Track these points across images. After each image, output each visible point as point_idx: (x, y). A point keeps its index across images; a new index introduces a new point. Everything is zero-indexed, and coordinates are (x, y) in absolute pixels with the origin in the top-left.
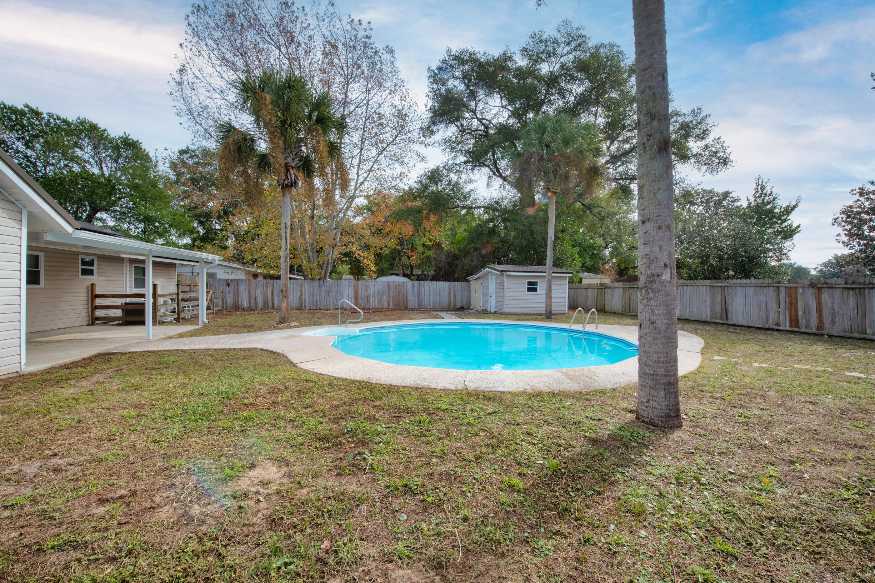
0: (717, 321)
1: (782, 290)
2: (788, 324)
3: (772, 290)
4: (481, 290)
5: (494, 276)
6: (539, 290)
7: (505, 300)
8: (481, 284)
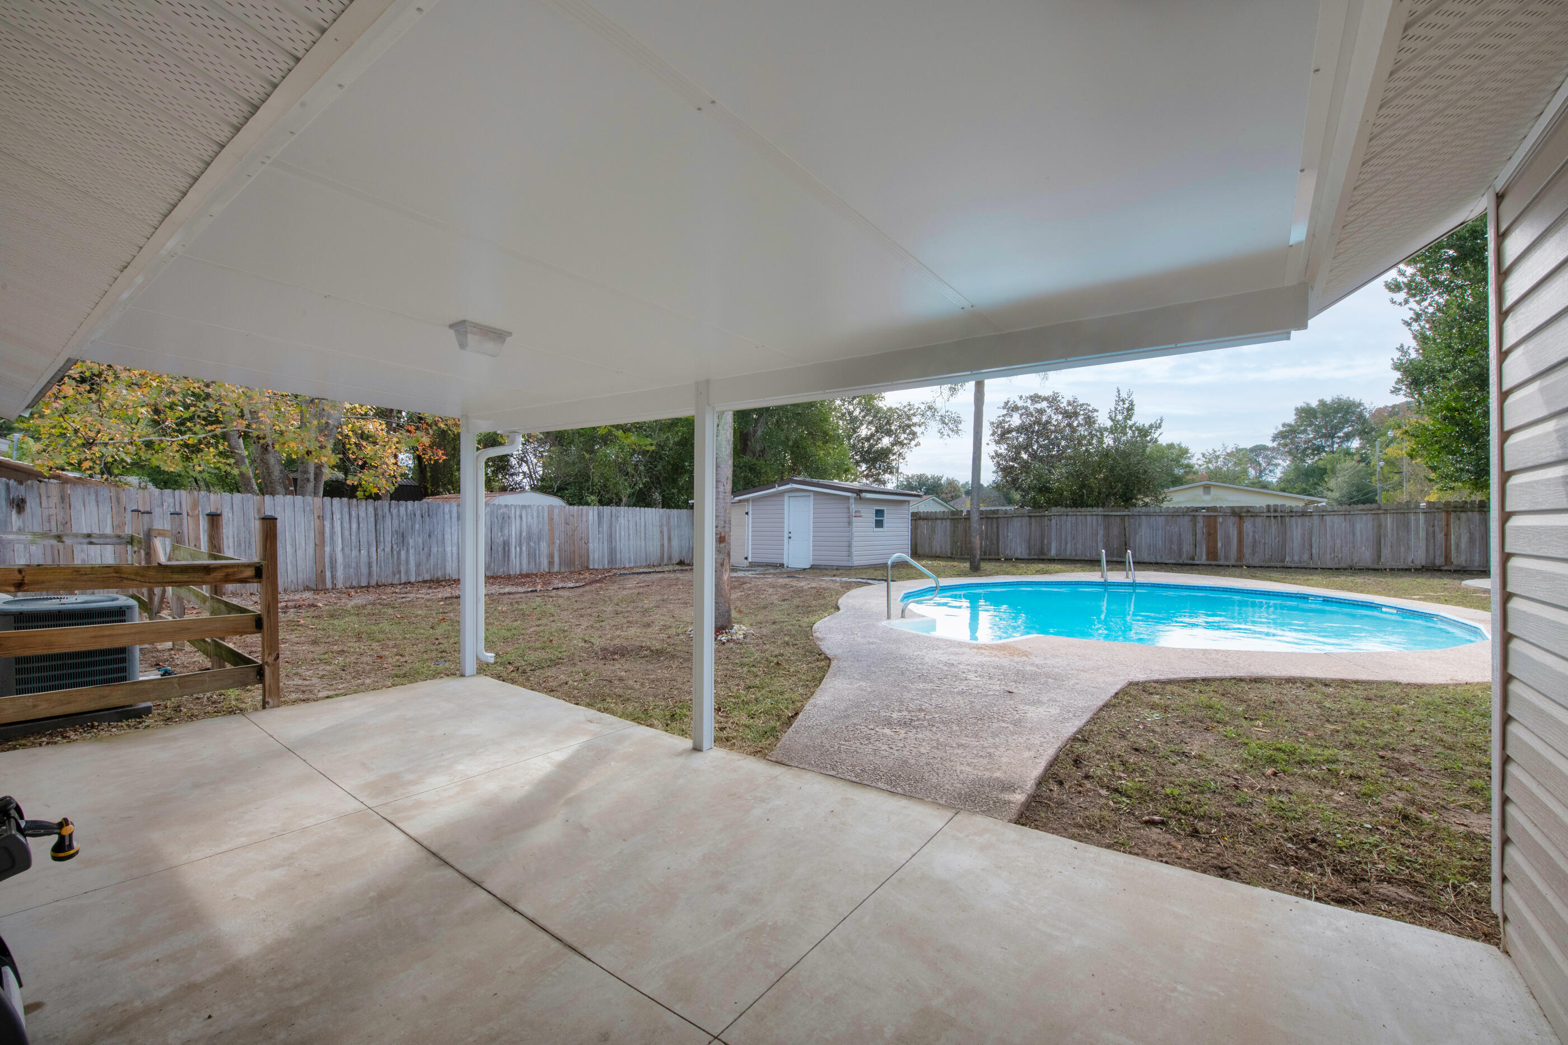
0: (1115, 559)
1: (1201, 519)
2: (1204, 557)
3: (1187, 519)
4: (748, 525)
5: (805, 498)
6: (885, 524)
7: (854, 544)
8: (747, 513)
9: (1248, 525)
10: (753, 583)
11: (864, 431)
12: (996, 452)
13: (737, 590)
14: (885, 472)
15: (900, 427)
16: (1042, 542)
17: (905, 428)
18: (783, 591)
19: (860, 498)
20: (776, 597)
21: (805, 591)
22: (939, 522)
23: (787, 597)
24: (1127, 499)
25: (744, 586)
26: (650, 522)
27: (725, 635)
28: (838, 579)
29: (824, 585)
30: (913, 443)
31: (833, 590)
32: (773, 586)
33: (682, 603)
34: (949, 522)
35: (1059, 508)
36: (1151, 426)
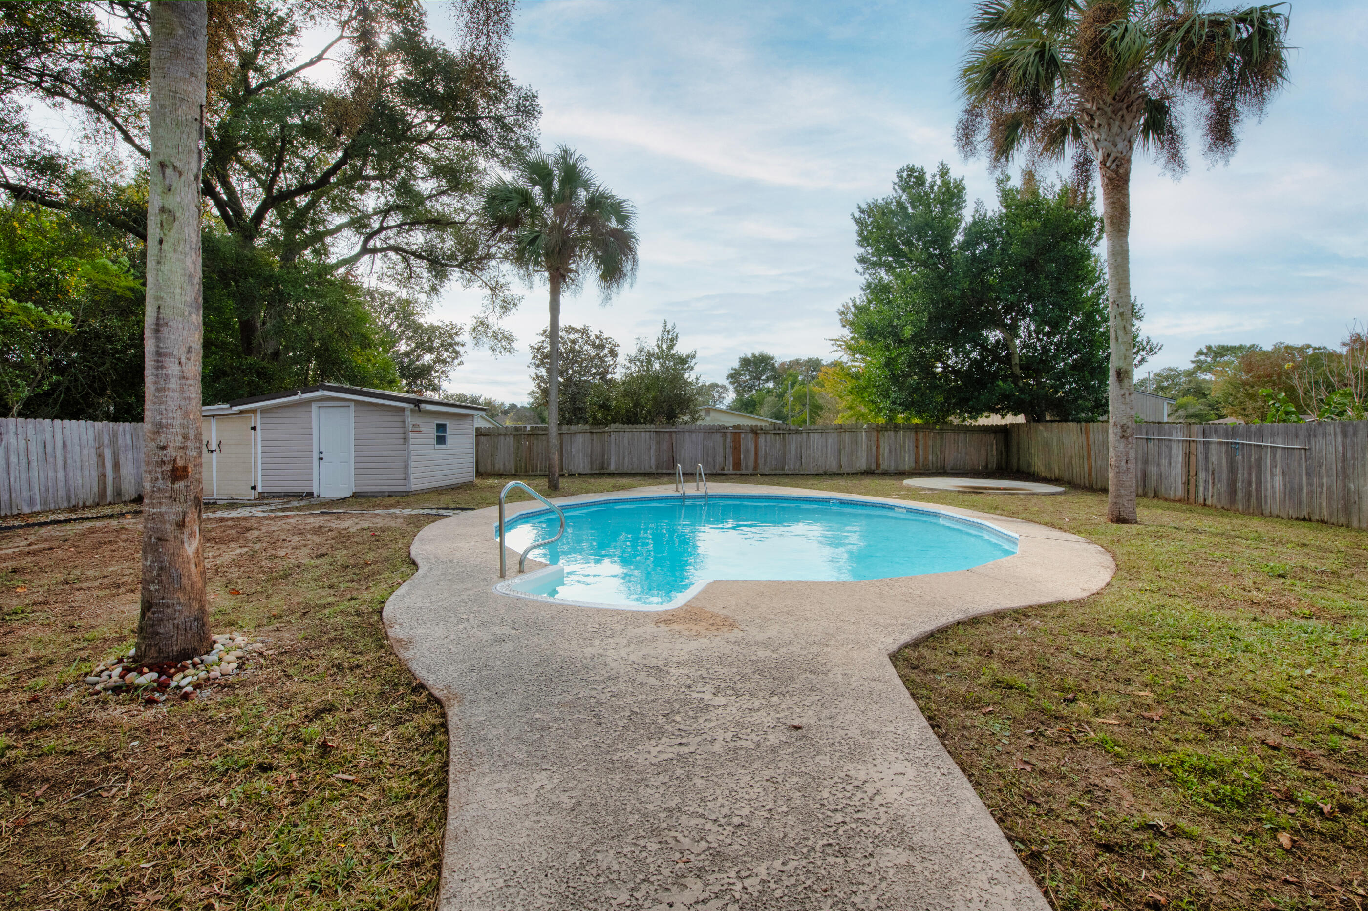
0: (667, 471)
1: (729, 436)
2: (732, 469)
3: (719, 435)
4: (256, 444)
5: (342, 409)
6: (448, 441)
7: (412, 464)
8: (254, 428)
9: (761, 441)
10: (264, 529)
11: (403, 347)
12: (536, 374)
13: (234, 545)
14: (427, 389)
15: (442, 345)
16: (603, 457)
17: (446, 346)
18: (318, 539)
19: (420, 410)
20: (305, 550)
21: (353, 535)
22: (502, 438)
23: (324, 551)
24: (671, 417)
25: (248, 534)
26: (76, 441)
27: (191, 671)
28: (397, 511)
29: (380, 523)
30: (456, 362)
31: (396, 529)
32: (300, 532)
33: (108, 586)
34: (512, 438)
35: (617, 424)
36: (688, 356)
